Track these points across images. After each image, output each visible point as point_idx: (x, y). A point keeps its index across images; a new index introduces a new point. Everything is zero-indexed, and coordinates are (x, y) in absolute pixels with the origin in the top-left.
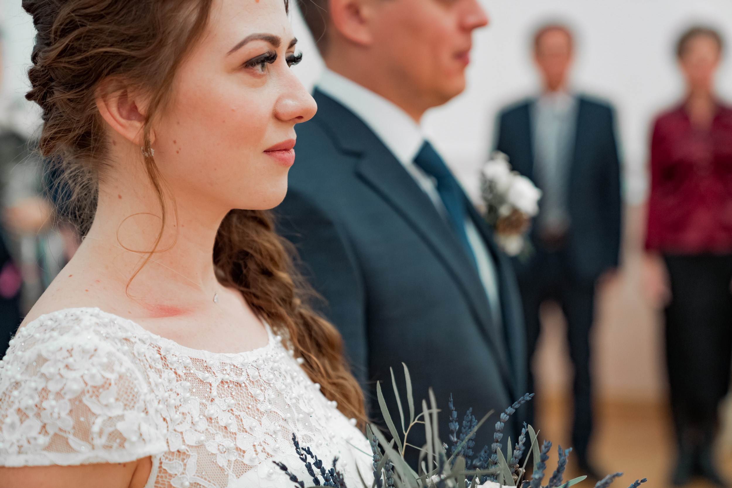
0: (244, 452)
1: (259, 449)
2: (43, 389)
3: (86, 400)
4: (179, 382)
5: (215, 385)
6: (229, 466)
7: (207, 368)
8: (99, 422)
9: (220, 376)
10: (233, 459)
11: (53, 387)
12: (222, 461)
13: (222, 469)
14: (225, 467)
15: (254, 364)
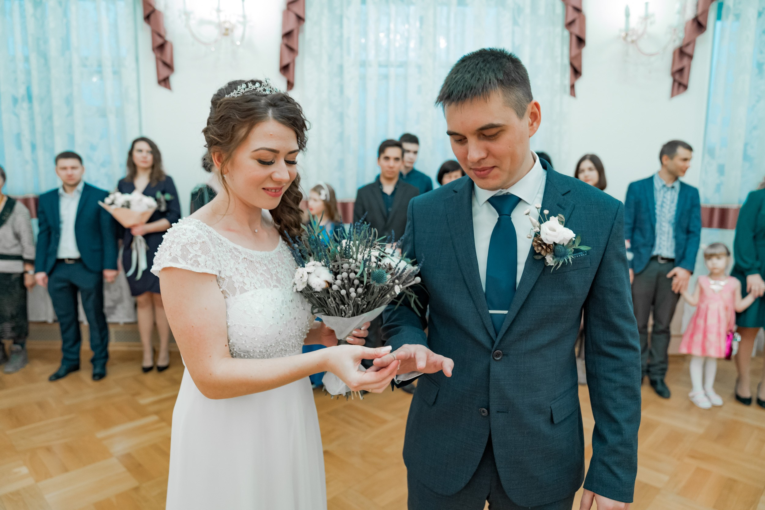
0: (246, 284)
1: (252, 285)
2: (173, 241)
3: (188, 247)
4: (227, 253)
5: (241, 259)
6: (238, 288)
7: (240, 252)
8: (192, 255)
9: (244, 256)
10: (241, 285)
11: (176, 240)
12: (236, 285)
13: (235, 288)
14: (237, 288)
15: (260, 256)
